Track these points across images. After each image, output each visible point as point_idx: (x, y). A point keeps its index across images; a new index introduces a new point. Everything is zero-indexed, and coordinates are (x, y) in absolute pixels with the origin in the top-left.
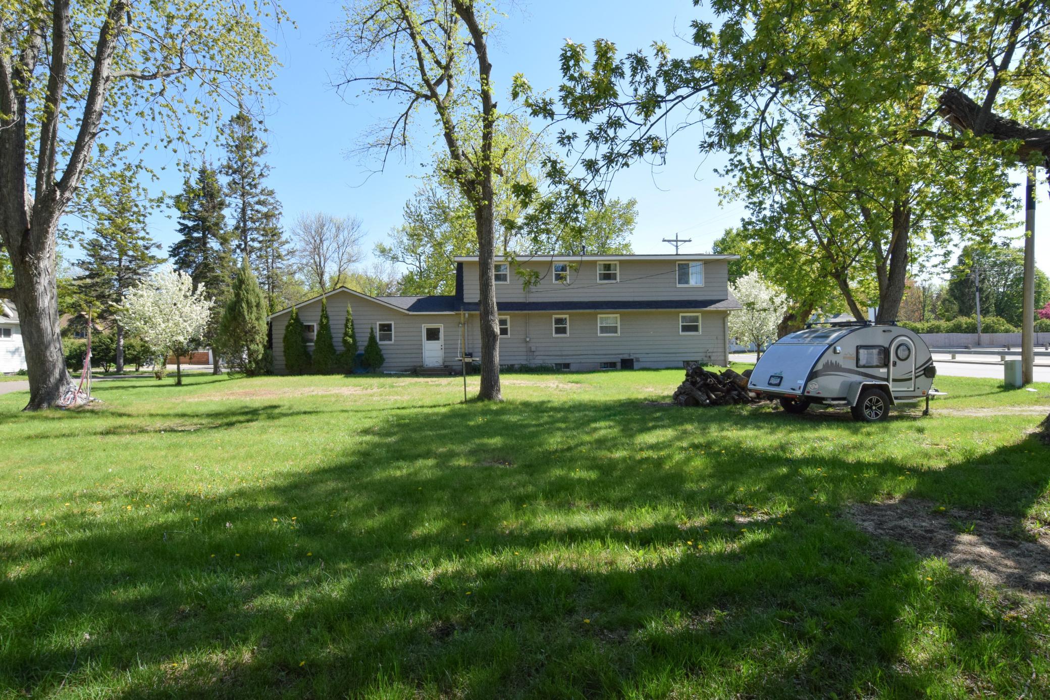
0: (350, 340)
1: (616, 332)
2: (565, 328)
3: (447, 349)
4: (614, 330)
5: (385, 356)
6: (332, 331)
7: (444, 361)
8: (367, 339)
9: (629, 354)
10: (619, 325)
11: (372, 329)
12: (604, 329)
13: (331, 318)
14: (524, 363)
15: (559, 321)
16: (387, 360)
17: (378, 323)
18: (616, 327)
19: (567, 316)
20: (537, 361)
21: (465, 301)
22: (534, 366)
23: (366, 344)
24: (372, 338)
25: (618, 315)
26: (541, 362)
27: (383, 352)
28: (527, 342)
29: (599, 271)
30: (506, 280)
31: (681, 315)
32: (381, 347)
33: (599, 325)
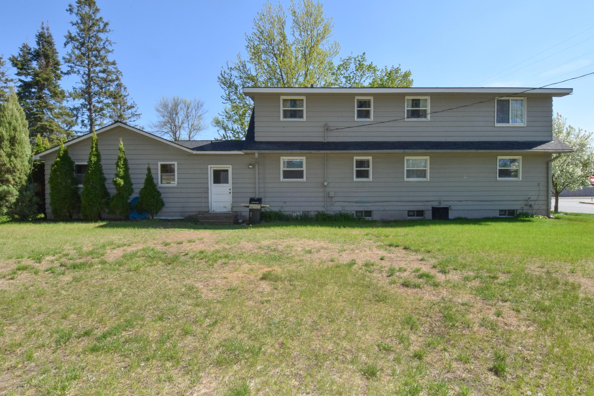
0: (121, 182)
1: (425, 177)
2: (367, 172)
3: (235, 193)
4: (422, 174)
5: (165, 200)
6: (104, 171)
7: (233, 207)
8: (143, 181)
9: (440, 202)
10: (428, 169)
11: (149, 169)
12: (411, 174)
13: (103, 157)
14: (321, 209)
15: (360, 164)
16: (167, 205)
17: (160, 163)
18: (425, 171)
19: (370, 158)
20: (336, 208)
21: (257, 139)
22: (332, 213)
23: (142, 186)
24: (150, 180)
25: (428, 158)
26: (340, 209)
27: (163, 196)
28: (325, 186)
29: (408, 107)
30: (302, 117)
31: (499, 157)
32: (161, 191)
33: (406, 169)
